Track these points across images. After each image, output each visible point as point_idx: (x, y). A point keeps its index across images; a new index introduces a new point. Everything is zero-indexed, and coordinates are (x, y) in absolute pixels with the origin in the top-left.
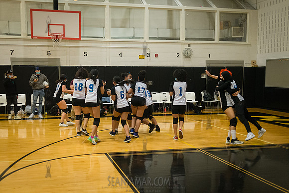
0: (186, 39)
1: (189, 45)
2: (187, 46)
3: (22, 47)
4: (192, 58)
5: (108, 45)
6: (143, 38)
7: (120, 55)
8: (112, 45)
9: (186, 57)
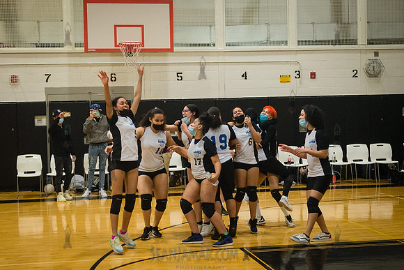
0: (370, 42)
1: (376, 54)
2: (372, 56)
3: (66, 68)
4: (383, 77)
5: (220, 59)
6: (286, 43)
7: (245, 76)
8: (228, 59)
9: (370, 76)
